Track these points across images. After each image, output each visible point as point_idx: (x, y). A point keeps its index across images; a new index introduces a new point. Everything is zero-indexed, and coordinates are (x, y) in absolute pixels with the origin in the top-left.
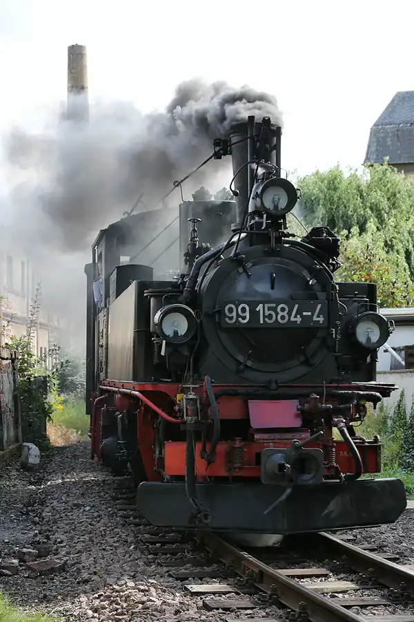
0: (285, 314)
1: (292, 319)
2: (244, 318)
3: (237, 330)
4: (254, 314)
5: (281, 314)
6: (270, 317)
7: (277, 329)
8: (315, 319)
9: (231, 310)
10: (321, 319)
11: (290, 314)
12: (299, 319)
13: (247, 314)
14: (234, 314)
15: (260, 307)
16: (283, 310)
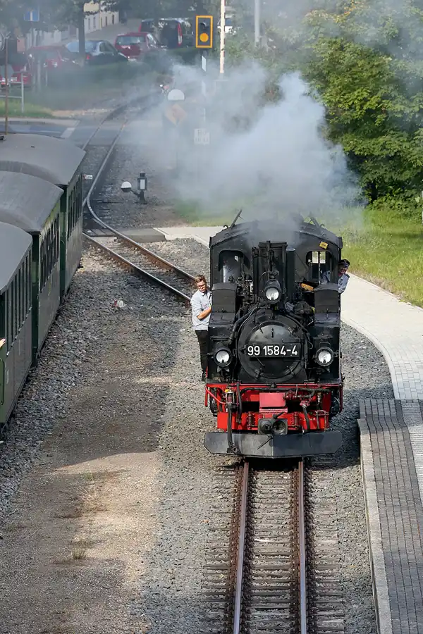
0: (278, 350)
1: (281, 353)
2: (257, 353)
3: (253, 359)
4: (262, 351)
5: (275, 350)
6: (270, 352)
7: (273, 358)
8: (293, 353)
9: (251, 349)
10: (296, 353)
11: (280, 350)
12: (285, 353)
13: (259, 351)
14: (252, 351)
15: (265, 347)
16: (277, 349)
